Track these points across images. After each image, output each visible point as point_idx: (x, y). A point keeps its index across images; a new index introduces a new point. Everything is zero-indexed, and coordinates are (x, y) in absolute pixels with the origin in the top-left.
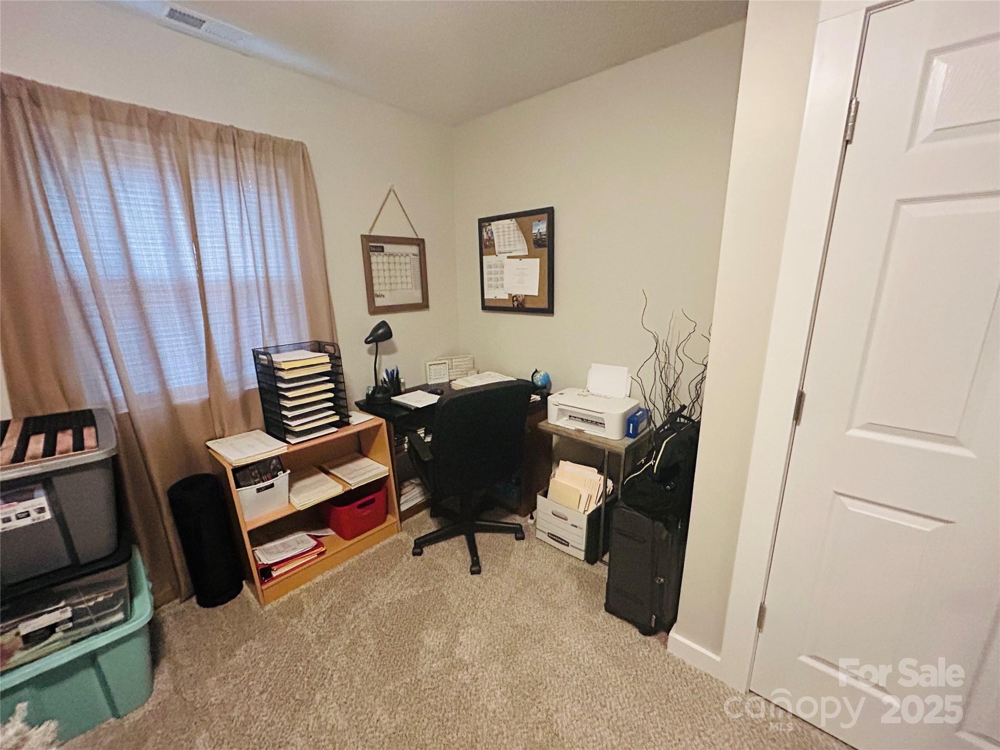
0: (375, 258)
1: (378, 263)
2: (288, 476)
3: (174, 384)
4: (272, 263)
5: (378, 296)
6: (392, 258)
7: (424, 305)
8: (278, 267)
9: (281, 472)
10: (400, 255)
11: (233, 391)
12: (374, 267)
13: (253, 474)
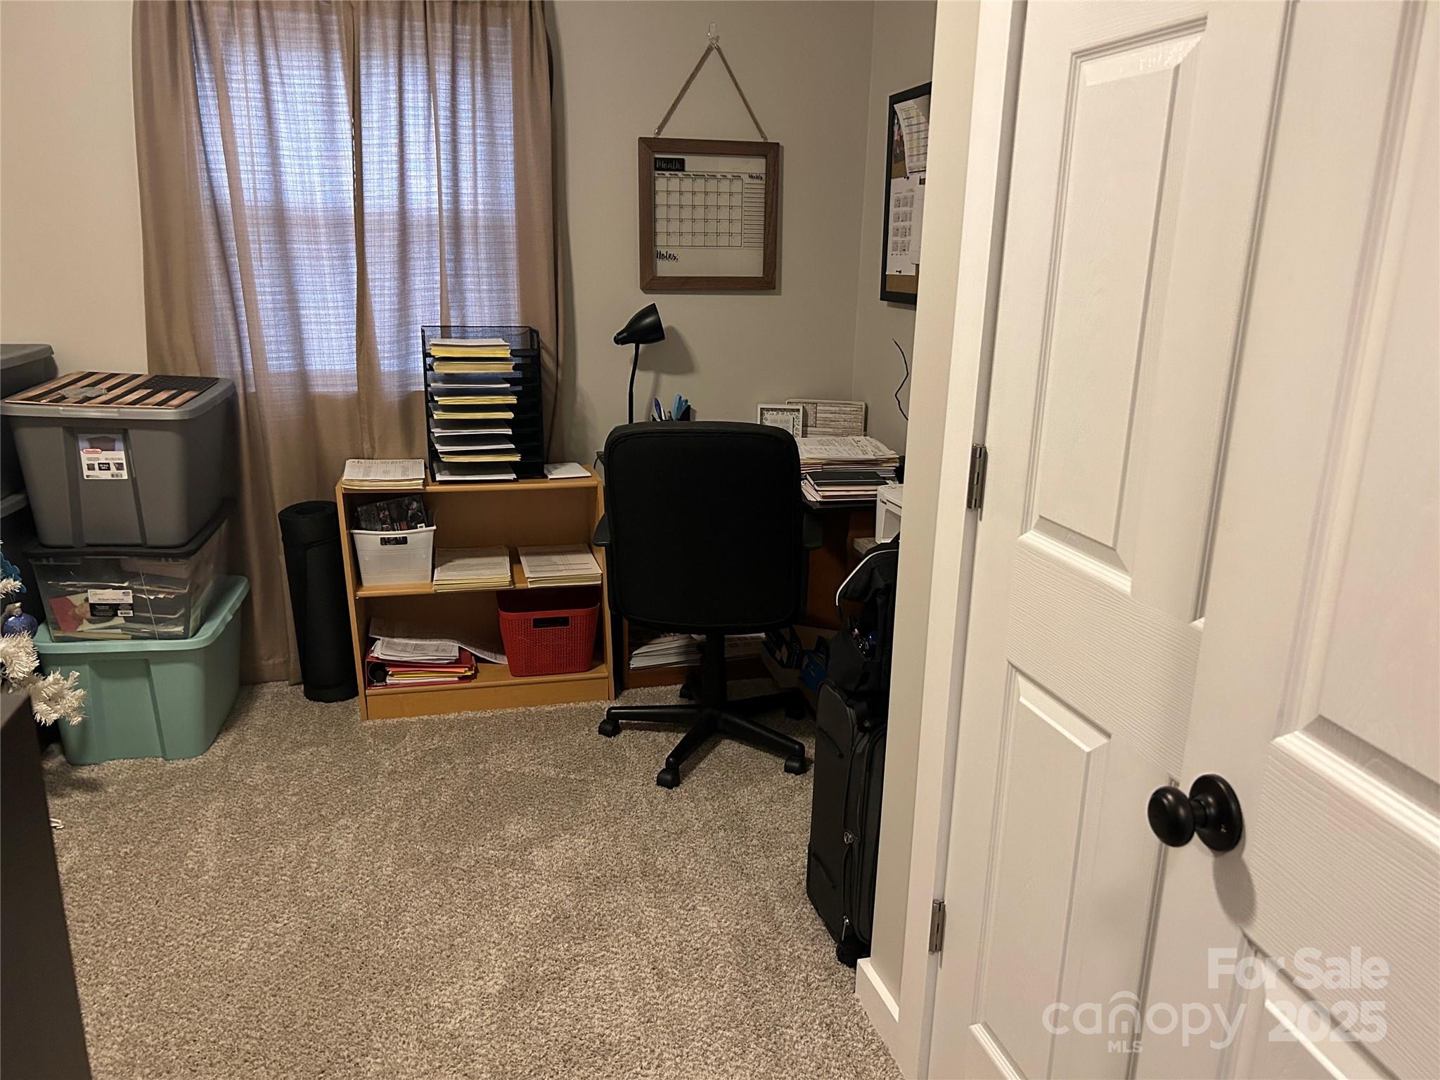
0: (664, 183)
1: (668, 192)
2: (432, 533)
3: (316, 364)
4: (466, 186)
5: (662, 256)
6: (700, 182)
7: (767, 282)
8: (475, 195)
9: (423, 525)
10: (719, 176)
11: (390, 390)
12: (660, 199)
13: (381, 516)
